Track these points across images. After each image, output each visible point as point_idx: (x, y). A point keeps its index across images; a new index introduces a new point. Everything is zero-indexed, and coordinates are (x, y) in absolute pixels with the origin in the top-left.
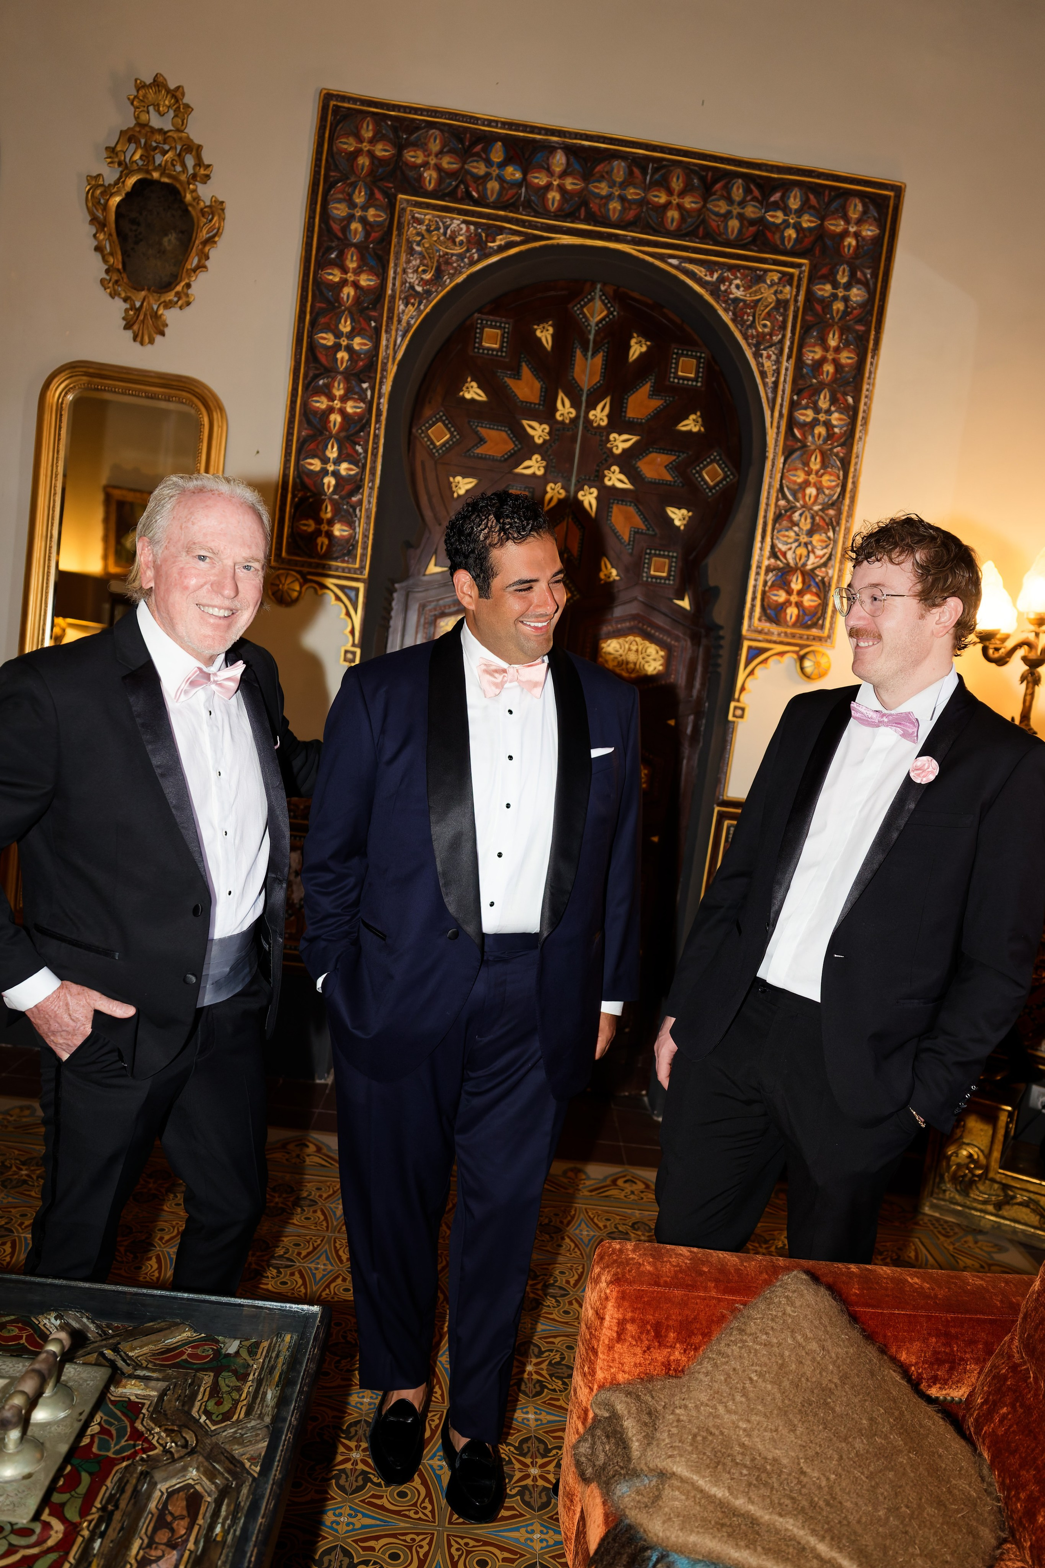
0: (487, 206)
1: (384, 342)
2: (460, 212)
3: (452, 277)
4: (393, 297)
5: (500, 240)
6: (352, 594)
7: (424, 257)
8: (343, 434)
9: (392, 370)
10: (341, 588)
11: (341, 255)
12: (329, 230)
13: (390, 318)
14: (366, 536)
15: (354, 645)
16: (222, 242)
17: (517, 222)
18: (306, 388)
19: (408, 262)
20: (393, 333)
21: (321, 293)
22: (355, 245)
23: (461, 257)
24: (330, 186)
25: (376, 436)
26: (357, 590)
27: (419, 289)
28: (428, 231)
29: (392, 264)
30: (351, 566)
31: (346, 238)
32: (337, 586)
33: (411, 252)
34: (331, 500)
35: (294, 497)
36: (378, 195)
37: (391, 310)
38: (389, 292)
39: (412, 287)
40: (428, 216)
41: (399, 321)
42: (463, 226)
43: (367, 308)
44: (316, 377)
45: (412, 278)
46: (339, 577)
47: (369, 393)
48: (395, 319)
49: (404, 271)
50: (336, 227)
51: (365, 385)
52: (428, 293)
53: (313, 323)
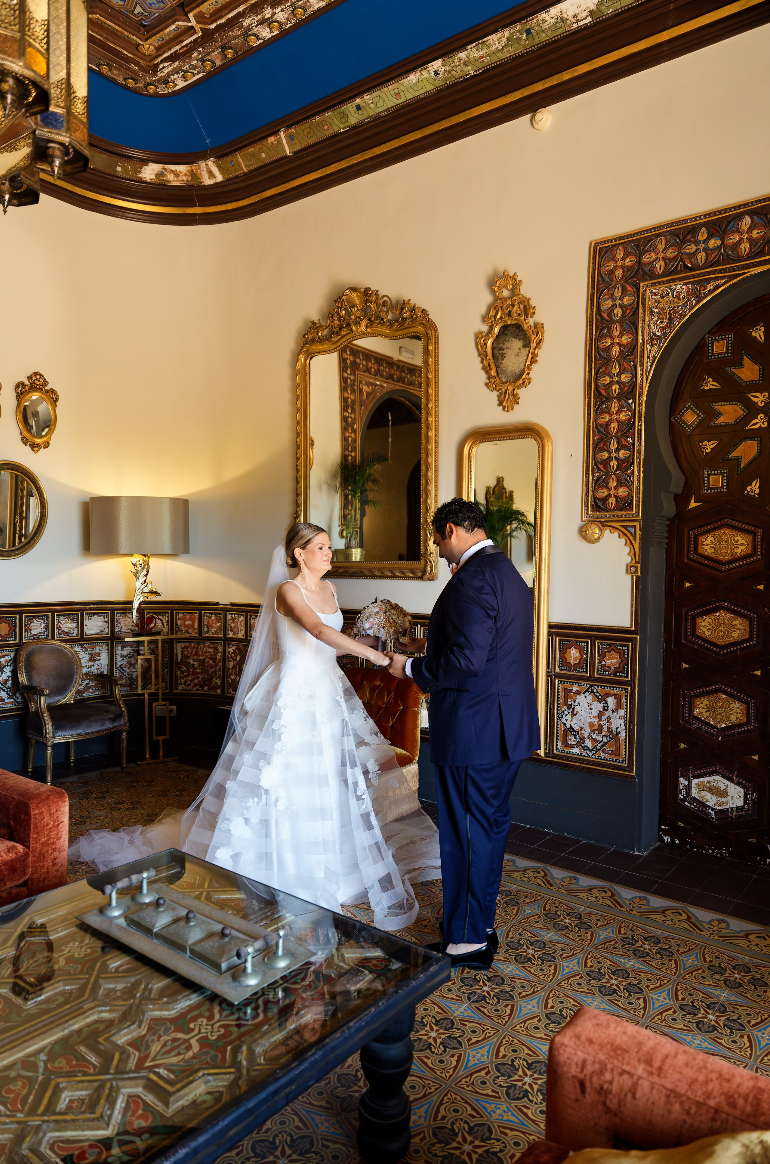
0: (699, 269)
1: (639, 372)
2: (680, 279)
3: (679, 320)
4: (643, 344)
5: (709, 287)
6: (632, 530)
7: (660, 314)
8: (619, 434)
9: (646, 387)
10: (625, 527)
11: (609, 329)
12: (602, 317)
13: (642, 357)
14: (638, 493)
15: (636, 562)
16: (544, 345)
17: (720, 271)
18: (596, 412)
19: (650, 320)
20: (645, 365)
21: (600, 354)
22: (617, 321)
23: (685, 305)
24: (600, 293)
25: (640, 430)
26: (635, 527)
27: (659, 334)
28: (662, 297)
29: (640, 325)
30: (629, 512)
31: (611, 319)
32: (622, 526)
33: (652, 313)
34: (615, 474)
35: (593, 477)
36: (629, 288)
37: (642, 352)
38: (640, 342)
39: (654, 334)
40: (662, 288)
41: (648, 357)
42: (684, 287)
43: (628, 355)
44: (601, 404)
45: (654, 329)
46: (623, 521)
47: (633, 405)
48: (645, 356)
49: (649, 326)
50: (605, 315)
51: (630, 401)
52: (665, 334)
53: (596, 374)
